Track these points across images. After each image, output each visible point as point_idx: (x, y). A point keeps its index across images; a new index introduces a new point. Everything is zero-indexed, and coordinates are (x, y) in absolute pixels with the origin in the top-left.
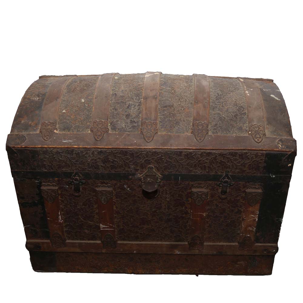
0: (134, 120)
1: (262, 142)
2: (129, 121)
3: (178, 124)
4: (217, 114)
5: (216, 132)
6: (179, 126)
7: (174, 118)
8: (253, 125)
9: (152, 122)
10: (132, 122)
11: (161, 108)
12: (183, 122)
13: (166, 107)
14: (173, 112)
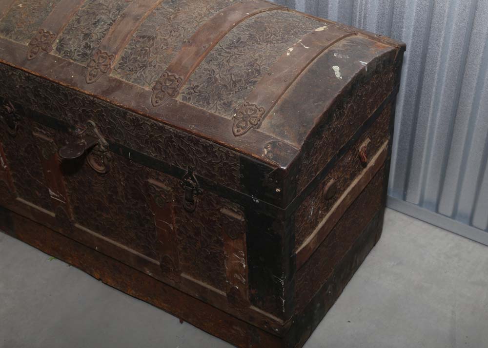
0: (91, 45)
1: (243, 136)
2: (83, 43)
3: (144, 69)
4: (209, 71)
5: (190, 98)
6: (143, 73)
7: (144, 58)
8: (249, 105)
9: (109, 55)
10: (87, 46)
11: (137, 37)
12: (152, 67)
13: (143, 37)
14: (148, 49)
